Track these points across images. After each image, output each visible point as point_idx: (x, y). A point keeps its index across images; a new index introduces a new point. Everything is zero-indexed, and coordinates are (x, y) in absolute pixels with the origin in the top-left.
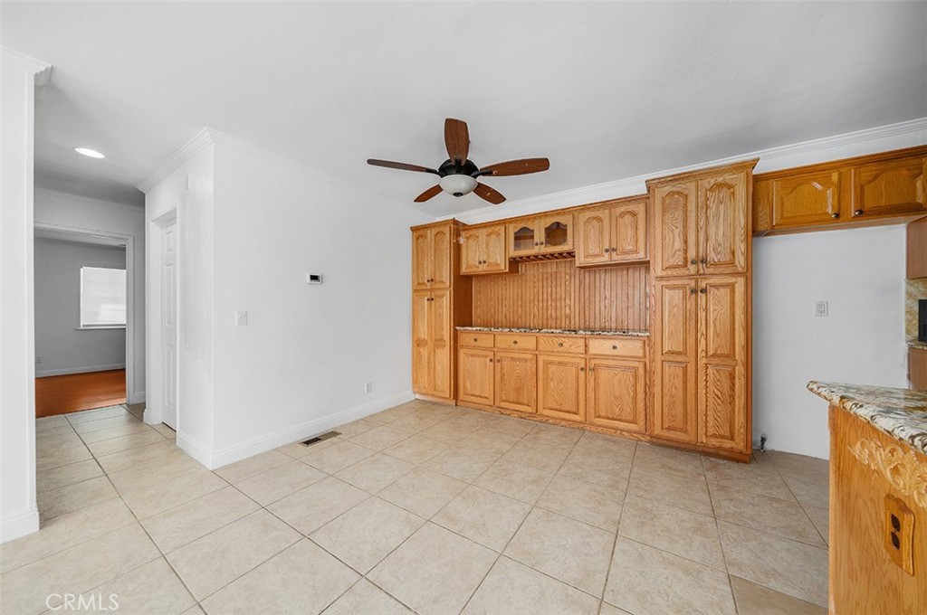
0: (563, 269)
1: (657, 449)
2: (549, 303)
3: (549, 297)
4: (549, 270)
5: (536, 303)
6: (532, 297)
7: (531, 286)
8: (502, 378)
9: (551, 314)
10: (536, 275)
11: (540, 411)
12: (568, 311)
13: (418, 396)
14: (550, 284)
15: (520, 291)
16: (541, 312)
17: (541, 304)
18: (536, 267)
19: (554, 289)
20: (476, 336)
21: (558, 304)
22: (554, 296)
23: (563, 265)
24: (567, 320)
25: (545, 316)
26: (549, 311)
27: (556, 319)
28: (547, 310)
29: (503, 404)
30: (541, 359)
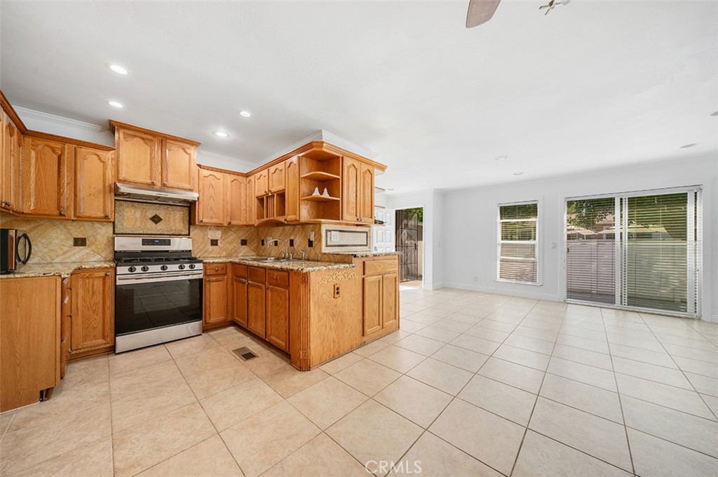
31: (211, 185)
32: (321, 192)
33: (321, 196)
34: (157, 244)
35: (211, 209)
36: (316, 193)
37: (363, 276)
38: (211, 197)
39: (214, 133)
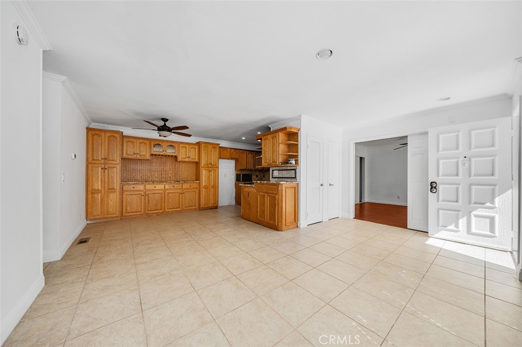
1: (202, 211)
3: (163, 170)
4: (163, 160)
8: (148, 202)
11: (166, 210)
12: (170, 175)
13: (88, 222)
14: (163, 165)
18: (155, 159)
20: (134, 186)
21: (166, 173)
23: (168, 159)
29: (149, 212)
30: (166, 192)
37: (258, 192)
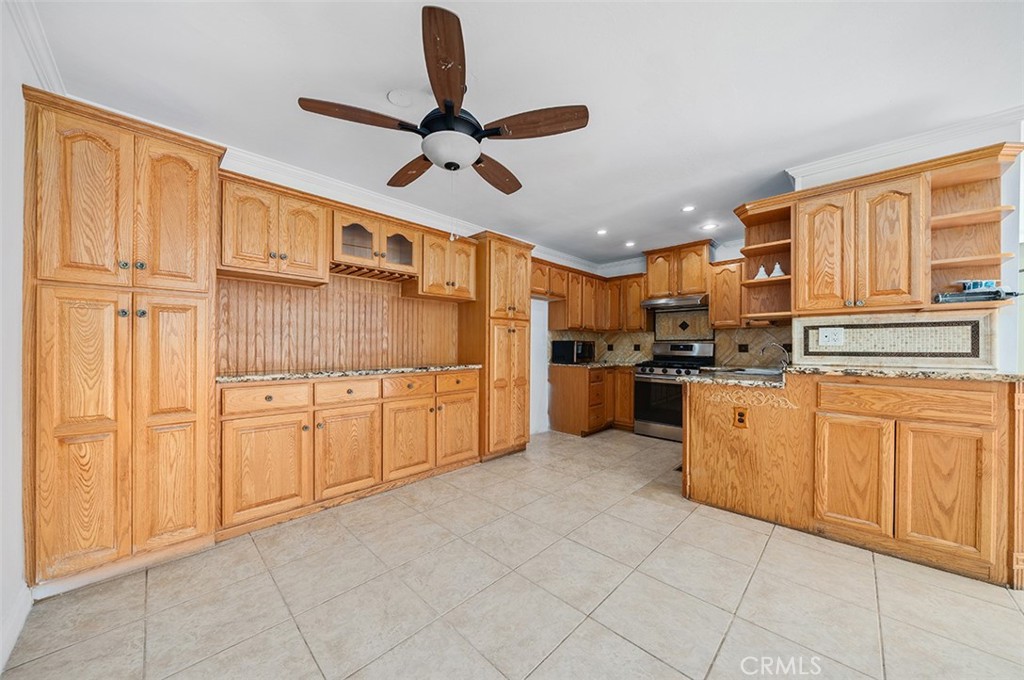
0: (380, 292)
1: (486, 465)
2: (362, 334)
3: (362, 327)
4: (362, 290)
5: (343, 334)
6: (337, 325)
7: (336, 307)
8: (326, 452)
9: (365, 350)
10: (343, 292)
11: (386, 477)
12: (385, 346)
14: (363, 309)
15: (316, 314)
16: (350, 345)
17: (350, 336)
18: (343, 283)
19: (368, 317)
20: (271, 391)
21: (374, 336)
22: (368, 325)
23: (380, 287)
24: (385, 357)
25: (356, 353)
26: (362, 347)
27: (371, 356)
28: (359, 343)
30: (387, 409)
31: (725, 281)
32: (769, 272)
33: (769, 279)
34: (682, 350)
35: (725, 309)
36: (762, 275)
37: (814, 409)
38: (725, 295)
39: (701, 228)
